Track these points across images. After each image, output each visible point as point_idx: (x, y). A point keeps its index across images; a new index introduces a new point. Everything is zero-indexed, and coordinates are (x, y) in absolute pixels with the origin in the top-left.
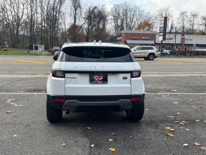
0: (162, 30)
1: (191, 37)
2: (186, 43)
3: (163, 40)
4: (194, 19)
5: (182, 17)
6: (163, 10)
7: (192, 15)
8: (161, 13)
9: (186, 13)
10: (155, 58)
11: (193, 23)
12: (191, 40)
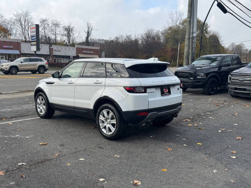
0: (35, 39)
1: (60, 48)
2: (54, 54)
3: (37, 51)
4: (56, 28)
5: (43, 25)
6: (21, 15)
7: (54, 25)
8: (19, 18)
9: (46, 21)
10: (46, 71)
11: (55, 33)
12: (60, 51)
